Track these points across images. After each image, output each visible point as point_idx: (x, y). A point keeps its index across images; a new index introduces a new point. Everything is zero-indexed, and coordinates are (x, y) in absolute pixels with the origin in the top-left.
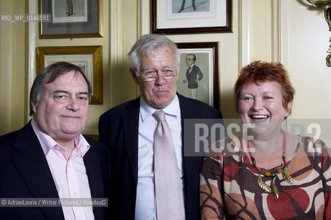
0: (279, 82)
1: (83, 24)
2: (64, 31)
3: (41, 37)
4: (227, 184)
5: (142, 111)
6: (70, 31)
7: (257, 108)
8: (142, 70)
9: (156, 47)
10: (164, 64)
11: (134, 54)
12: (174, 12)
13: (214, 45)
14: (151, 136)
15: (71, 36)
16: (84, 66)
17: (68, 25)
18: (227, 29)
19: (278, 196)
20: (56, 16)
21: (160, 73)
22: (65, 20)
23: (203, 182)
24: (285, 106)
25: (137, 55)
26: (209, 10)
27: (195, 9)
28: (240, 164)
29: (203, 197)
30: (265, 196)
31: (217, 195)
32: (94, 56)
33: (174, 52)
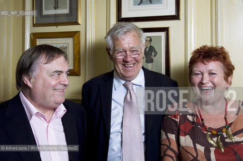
0: (221, 61)
1: (67, 15)
2: (52, 20)
3: (34, 25)
4: (182, 138)
5: (115, 82)
6: (57, 21)
7: (204, 81)
8: (114, 51)
9: (125, 33)
10: (131, 45)
11: (109, 38)
12: (134, 5)
13: (166, 30)
14: (121, 101)
15: (57, 24)
16: (66, 47)
17: (56, 16)
18: (176, 17)
19: (223, 150)
20: (45, 10)
21: (128, 53)
22: (53, 12)
23: (164, 136)
24: (226, 79)
25: (111, 38)
26: (161, 3)
27: (151, 3)
28: (193, 123)
29: (164, 148)
30: (212, 149)
31: (174, 146)
32: (73, 39)
33: (140, 36)
